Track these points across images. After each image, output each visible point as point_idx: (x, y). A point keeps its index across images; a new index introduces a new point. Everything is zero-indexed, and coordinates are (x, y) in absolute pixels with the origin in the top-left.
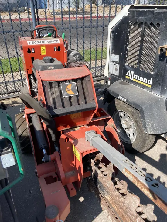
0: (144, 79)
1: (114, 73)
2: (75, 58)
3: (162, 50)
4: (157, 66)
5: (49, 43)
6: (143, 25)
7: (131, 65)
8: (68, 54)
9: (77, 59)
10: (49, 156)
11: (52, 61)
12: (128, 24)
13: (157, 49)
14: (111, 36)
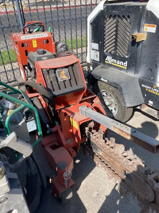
0: (121, 62)
1: (95, 59)
2: (63, 49)
3: (133, 37)
4: (130, 50)
5: (39, 37)
6: (117, 18)
7: (109, 51)
8: (56, 46)
9: (64, 49)
10: (52, 129)
11: (44, 52)
12: (104, 17)
13: (129, 37)
14: (91, 28)
